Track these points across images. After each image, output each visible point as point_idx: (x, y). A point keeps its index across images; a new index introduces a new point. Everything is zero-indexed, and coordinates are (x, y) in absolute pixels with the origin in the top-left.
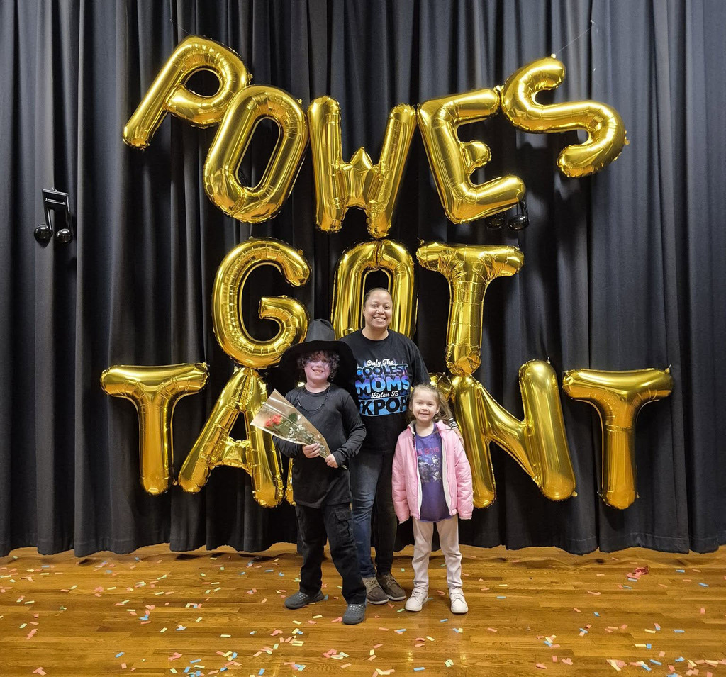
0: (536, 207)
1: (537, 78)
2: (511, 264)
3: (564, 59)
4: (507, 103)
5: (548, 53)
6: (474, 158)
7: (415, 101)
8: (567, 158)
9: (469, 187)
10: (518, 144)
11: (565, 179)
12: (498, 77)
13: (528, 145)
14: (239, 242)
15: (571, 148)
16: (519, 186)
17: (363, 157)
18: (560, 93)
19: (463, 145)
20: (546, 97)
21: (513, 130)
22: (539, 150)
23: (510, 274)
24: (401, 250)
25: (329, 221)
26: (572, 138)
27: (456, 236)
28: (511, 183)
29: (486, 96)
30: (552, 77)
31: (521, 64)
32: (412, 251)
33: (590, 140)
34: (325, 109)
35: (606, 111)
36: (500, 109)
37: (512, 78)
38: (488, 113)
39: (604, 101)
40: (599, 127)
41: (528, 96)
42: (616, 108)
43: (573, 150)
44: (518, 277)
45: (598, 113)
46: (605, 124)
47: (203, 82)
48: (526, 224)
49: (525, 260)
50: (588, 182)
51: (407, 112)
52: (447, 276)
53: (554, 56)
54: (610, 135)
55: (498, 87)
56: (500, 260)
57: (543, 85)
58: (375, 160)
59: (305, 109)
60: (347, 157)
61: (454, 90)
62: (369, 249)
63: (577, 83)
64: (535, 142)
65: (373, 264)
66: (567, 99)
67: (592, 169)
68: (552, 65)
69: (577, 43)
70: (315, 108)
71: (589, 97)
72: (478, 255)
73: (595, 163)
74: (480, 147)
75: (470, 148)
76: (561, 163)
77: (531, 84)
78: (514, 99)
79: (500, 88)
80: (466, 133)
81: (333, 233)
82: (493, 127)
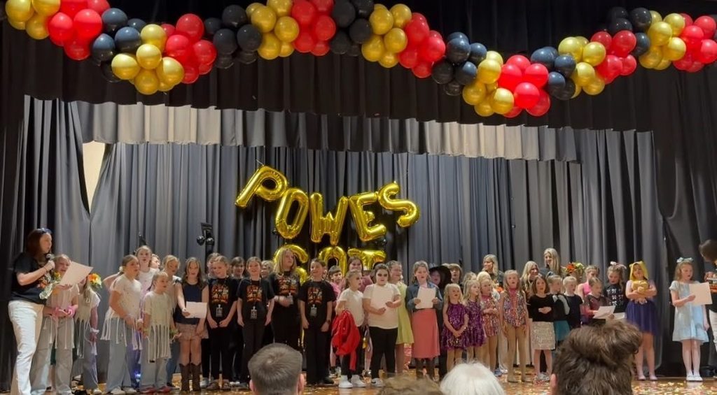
0: (389, 237)
1: (390, 190)
2: (381, 257)
3: (399, 183)
4: (380, 197)
5: (393, 182)
6: (369, 217)
7: (346, 194)
8: (400, 220)
9: (368, 228)
10: (383, 214)
11: (399, 226)
12: (375, 189)
13: (387, 214)
14: (279, 248)
15: (402, 216)
16: (384, 229)
17: (330, 215)
18: (397, 197)
19: (365, 212)
20: (393, 197)
21: (381, 207)
22: (390, 215)
24: (340, 249)
25: (316, 239)
26: (402, 213)
27: (361, 246)
28: (380, 228)
29: (371, 195)
30: (395, 190)
31: (384, 185)
32: (346, 250)
33: (408, 214)
34: (317, 198)
35: (414, 205)
36: (377, 200)
37: (381, 189)
38: (373, 201)
39: (413, 201)
40: (411, 210)
41: (387, 197)
42: (416, 204)
43: (403, 218)
45: (411, 205)
46: (413, 209)
47: (270, 184)
48: (386, 243)
49: (386, 256)
50: (407, 229)
51: (345, 199)
53: (395, 182)
54: (415, 214)
56: (378, 256)
57: (392, 193)
58: (334, 216)
59: (309, 195)
60: (324, 215)
61: (359, 191)
62: (329, 249)
63: (403, 193)
64: (389, 213)
65: (331, 255)
66: (400, 198)
67: (408, 225)
68: (394, 186)
69: (403, 178)
70: (312, 196)
71: (407, 198)
72: (370, 253)
73: (409, 223)
74: (371, 213)
75: (367, 214)
76: (399, 222)
77: (388, 192)
78: (382, 197)
79: (377, 192)
80: (366, 208)
81: (317, 243)
82: (375, 206)
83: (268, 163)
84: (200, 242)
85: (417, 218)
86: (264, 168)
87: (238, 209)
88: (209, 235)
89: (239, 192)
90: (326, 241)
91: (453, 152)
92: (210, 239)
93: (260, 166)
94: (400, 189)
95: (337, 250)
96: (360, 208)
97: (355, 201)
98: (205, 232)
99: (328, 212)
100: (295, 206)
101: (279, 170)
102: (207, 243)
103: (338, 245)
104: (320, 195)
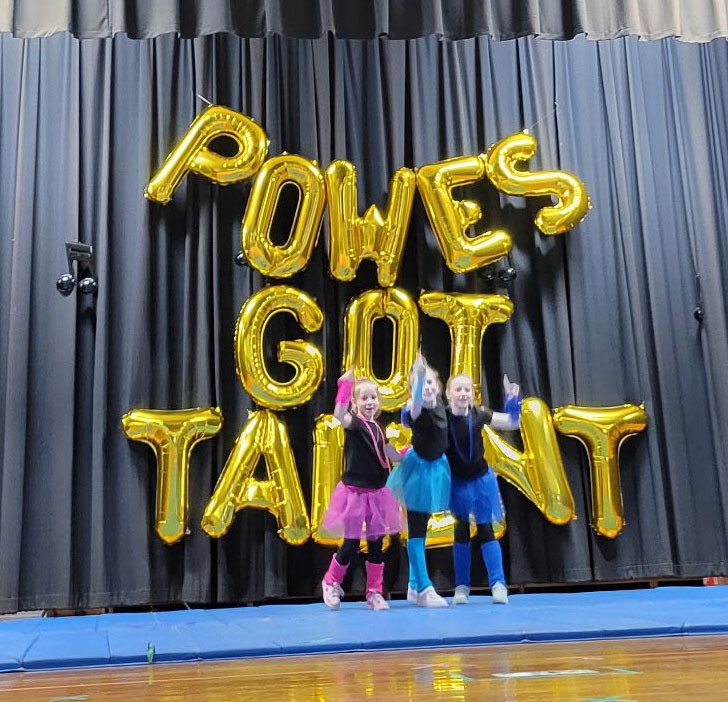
0: (521, 260)
1: (515, 150)
2: (503, 311)
3: (536, 135)
4: (490, 169)
5: (521, 130)
6: (466, 215)
7: (409, 163)
8: (544, 218)
9: (466, 240)
10: (502, 205)
11: (543, 236)
12: (481, 147)
13: (511, 206)
15: (546, 209)
16: (506, 241)
17: (374, 213)
18: (533, 164)
19: (457, 203)
20: (523, 166)
21: (496, 191)
22: (521, 210)
23: (502, 321)
24: (403, 296)
25: (343, 269)
26: (546, 201)
27: (452, 285)
28: (498, 238)
29: (471, 163)
30: (527, 150)
31: (499, 138)
33: (560, 204)
34: (342, 172)
35: (572, 181)
36: (485, 175)
37: (493, 149)
38: (476, 177)
39: (572, 173)
40: (567, 193)
41: (508, 165)
42: (582, 177)
43: (547, 212)
44: (509, 324)
45: (565, 182)
46: (572, 191)
48: (514, 276)
49: (515, 308)
50: (563, 239)
51: (406, 174)
52: (447, 322)
53: (526, 131)
54: (576, 202)
55: (482, 155)
56: (493, 308)
57: (519, 156)
59: (323, 172)
60: (361, 214)
61: (443, 155)
62: (372, 297)
63: (548, 154)
64: (518, 203)
65: (379, 311)
66: (540, 168)
67: (563, 229)
68: (524, 140)
69: (546, 120)
70: (332, 170)
71: (559, 168)
72: (475, 302)
73: (566, 223)
74: (472, 206)
75: (463, 207)
76: (539, 222)
77: (510, 154)
78: (497, 166)
79: (484, 156)
80: (459, 194)
81: (347, 282)
82: (481, 190)
83: (223, 100)
84: (64, 288)
85: (583, 212)
86: (214, 111)
87: (153, 205)
88: (83, 273)
89: (154, 167)
90: (367, 276)
91: (649, 32)
92: (87, 281)
93: (205, 106)
94: (539, 147)
95: (394, 298)
96: (445, 195)
97: (432, 179)
98: (75, 263)
99: (368, 207)
100: (290, 198)
101: (249, 114)
102: (81, 292)
103: (397, 284)
104: (349, 166)
